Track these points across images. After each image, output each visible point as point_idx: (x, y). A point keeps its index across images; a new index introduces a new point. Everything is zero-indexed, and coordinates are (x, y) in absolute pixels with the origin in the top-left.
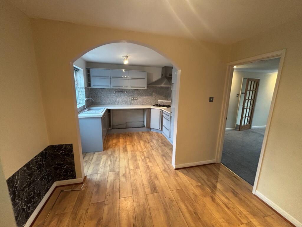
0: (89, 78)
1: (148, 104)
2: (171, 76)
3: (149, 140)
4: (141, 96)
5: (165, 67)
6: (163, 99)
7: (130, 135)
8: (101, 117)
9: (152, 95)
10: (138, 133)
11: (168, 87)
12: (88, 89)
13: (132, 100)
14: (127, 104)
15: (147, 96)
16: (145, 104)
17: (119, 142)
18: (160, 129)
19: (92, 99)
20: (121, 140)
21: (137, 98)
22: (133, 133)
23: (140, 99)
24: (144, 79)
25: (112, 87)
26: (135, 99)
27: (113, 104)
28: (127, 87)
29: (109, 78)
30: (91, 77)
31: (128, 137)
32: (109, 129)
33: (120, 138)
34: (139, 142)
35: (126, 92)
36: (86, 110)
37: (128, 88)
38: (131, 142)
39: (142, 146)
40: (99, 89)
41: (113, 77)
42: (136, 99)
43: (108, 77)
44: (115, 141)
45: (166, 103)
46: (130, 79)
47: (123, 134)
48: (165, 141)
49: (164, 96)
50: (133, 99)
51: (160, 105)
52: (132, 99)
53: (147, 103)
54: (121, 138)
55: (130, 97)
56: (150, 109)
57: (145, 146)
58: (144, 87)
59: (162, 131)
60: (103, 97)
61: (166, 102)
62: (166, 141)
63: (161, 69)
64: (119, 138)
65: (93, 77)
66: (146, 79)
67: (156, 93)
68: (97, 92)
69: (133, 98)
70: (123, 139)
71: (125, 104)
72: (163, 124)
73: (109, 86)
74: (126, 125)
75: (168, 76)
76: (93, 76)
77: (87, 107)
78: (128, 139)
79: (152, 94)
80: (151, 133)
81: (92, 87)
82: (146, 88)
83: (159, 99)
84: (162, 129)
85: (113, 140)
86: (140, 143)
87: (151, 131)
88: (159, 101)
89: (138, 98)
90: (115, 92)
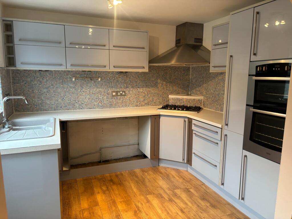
0: (10, 45)
1: (148, 104)
2: (200, 42)
3: (168, 192)
4: (132, 87)
5: (186, 23)
6: (178, 94)
7: (115, 180)
8: (59, 150)
9: (156, 85)
10: (133, 174)
11: (189, 68)
12: (8, 71)
13: (113, 96)
14: (103, 107)
15: (147, 86)
16: (142, 106)
17: (97, 204)
18: (186, 162)
19: (24, 98)
20: (100, 197)
21: (125, 92)
22: (122, 174)
23: (132, 93)
24: (143, 48)
25: (69, 68)
26: (121, 95)
27: (71, 107)
28: (105, 67)
29: (63, 45)
30: (16, 41)
31: (115, 187)
32: (64, 169)
33: (96, 190)
34: (148, 201)
35: (100, 80)
36: (6, 126)
37: (107, 69)
38: (128, 202)
39: (159, 211)
40: (35, 71)
41: (71, 44)
42: (123, 94)
43: (60, 43)
44: (85, 204)
45: (188, 101)
46: (111, 47)
47: (99, 180)
48: (206, 193)
49: (181, 88)
50: (117, 95)
51: (175, 107)
52: (114, 94)
53: (146, 102)
54: (98, 193)
55: (110, 91)
56: (159, 116)
57: (168, 213)
58: (144, 68)
59: (191, 165)
60: (45, 90)
61: (187, 99)
62: (208, 191)
63: (175, 28)
64: (93, 194)
65: (20, 43)
66: (147, 49)
67: (164, 81)
68: (29, 80)
69: (117, 92)
70: (104, 192)
71: (98, 106)
72: (193, 151)
73: (61, 65)
74: (101, 154)
75: (192, 42)
76: (20, 40)
77: (7, 120)
78: (117, 192)
79: (157, 82)
80: (163, 171)
81: (20, 67)
82: (146, 70)
83: (172, 93)
84: (189, 161)
85: (79, 200)
86: (151, 204)
87: (162, 165)
88: (171, 97)
89: (127, 92)
90: (74, 80)
